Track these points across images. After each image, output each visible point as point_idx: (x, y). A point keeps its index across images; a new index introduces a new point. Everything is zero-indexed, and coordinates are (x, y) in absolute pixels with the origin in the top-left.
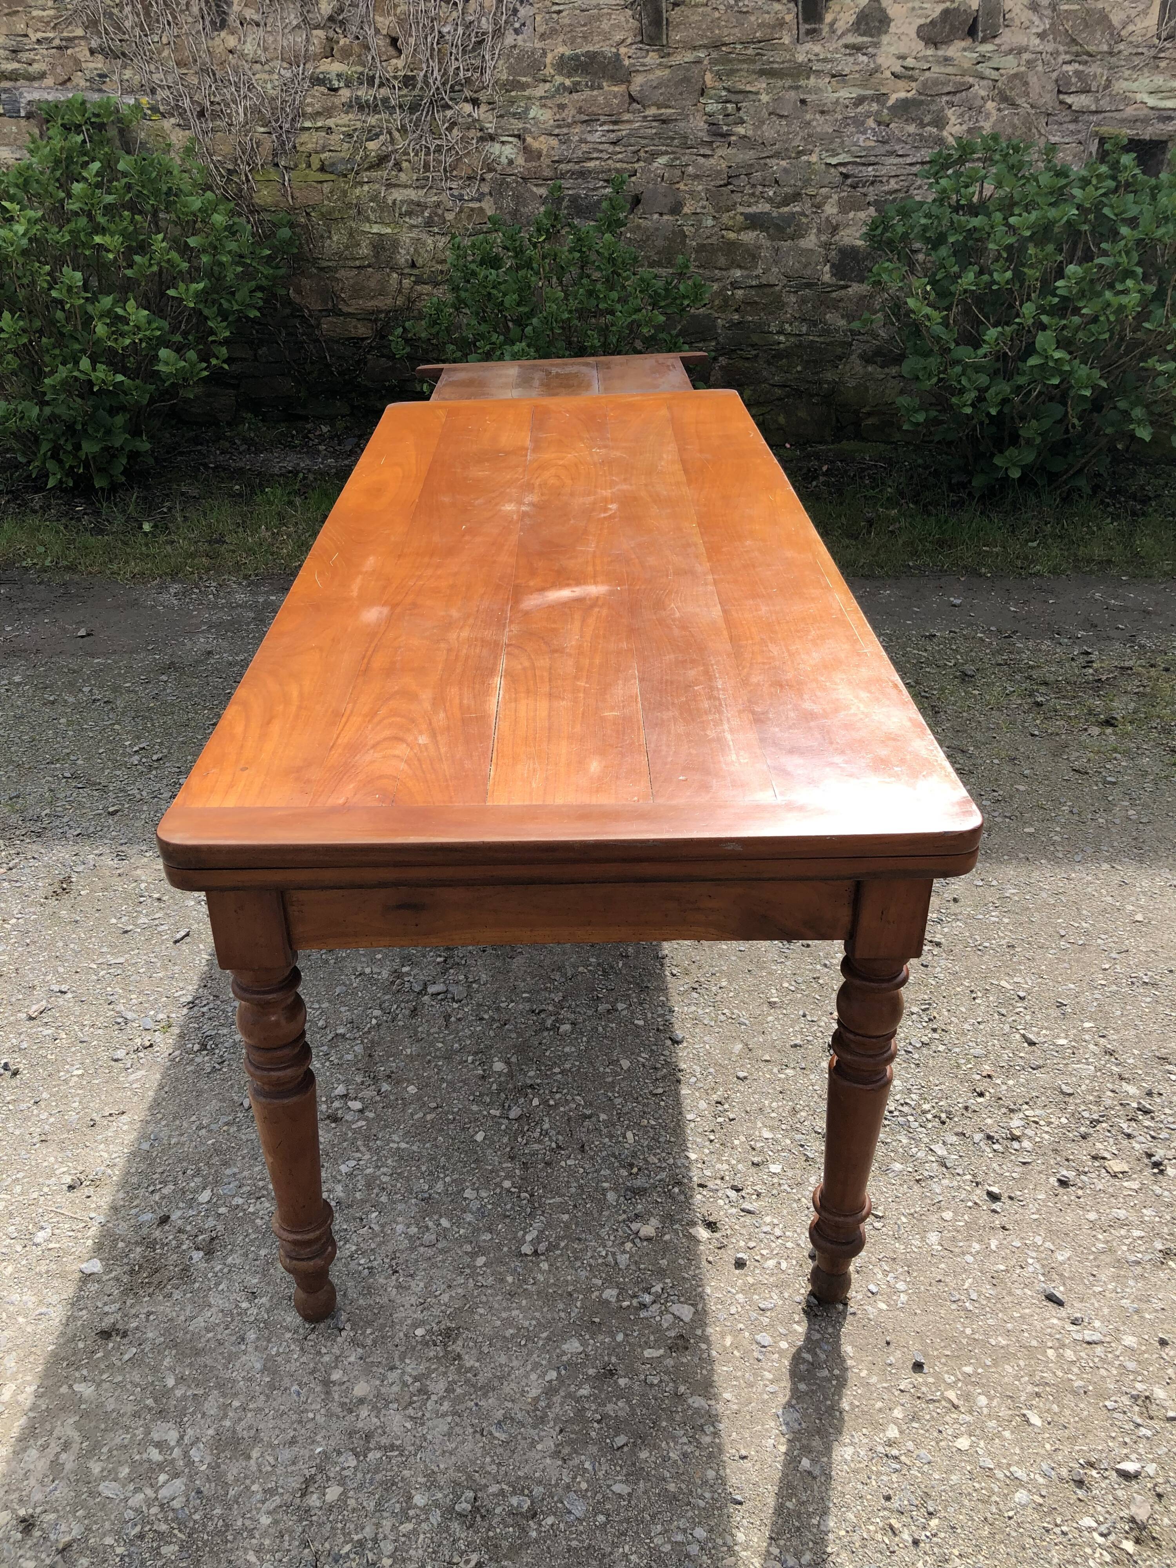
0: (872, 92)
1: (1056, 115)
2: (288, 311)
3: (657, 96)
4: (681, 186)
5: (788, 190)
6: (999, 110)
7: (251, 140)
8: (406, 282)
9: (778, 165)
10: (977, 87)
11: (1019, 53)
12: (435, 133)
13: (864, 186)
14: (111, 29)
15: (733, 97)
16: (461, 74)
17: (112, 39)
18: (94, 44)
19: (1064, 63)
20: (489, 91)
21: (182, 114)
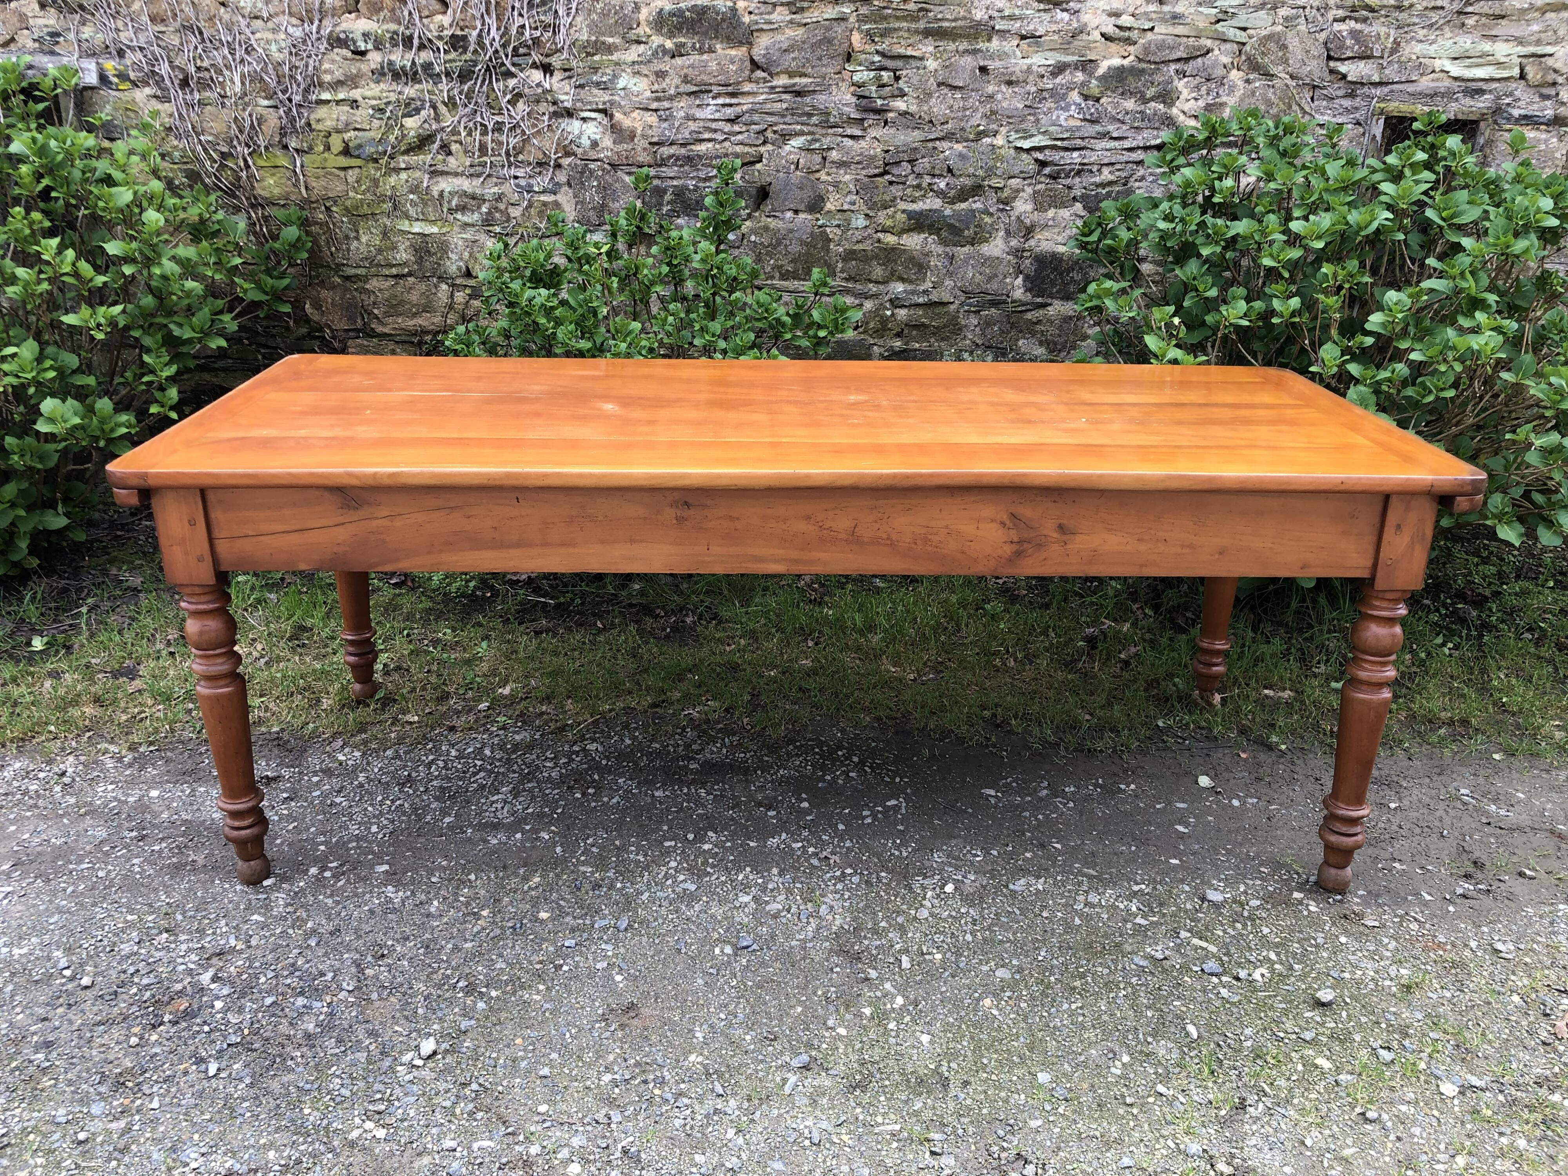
0: (1076, 58)
1: (1324, 87)
2: (304, 330)
3: (789, 61)
4: (823, 176)
5: (968, 182)
6: (1248, 81)
7: (251, 115)
8: (460, 297)
9: (952, 150)
10: (1216, 52)
11: (1275, 8)
12: (493, 106)
13: (1067, 177)
15: (890, 64)
16: (527, 34)
19: (1335, 20)
20: (565, 55)
21: (160, 82)
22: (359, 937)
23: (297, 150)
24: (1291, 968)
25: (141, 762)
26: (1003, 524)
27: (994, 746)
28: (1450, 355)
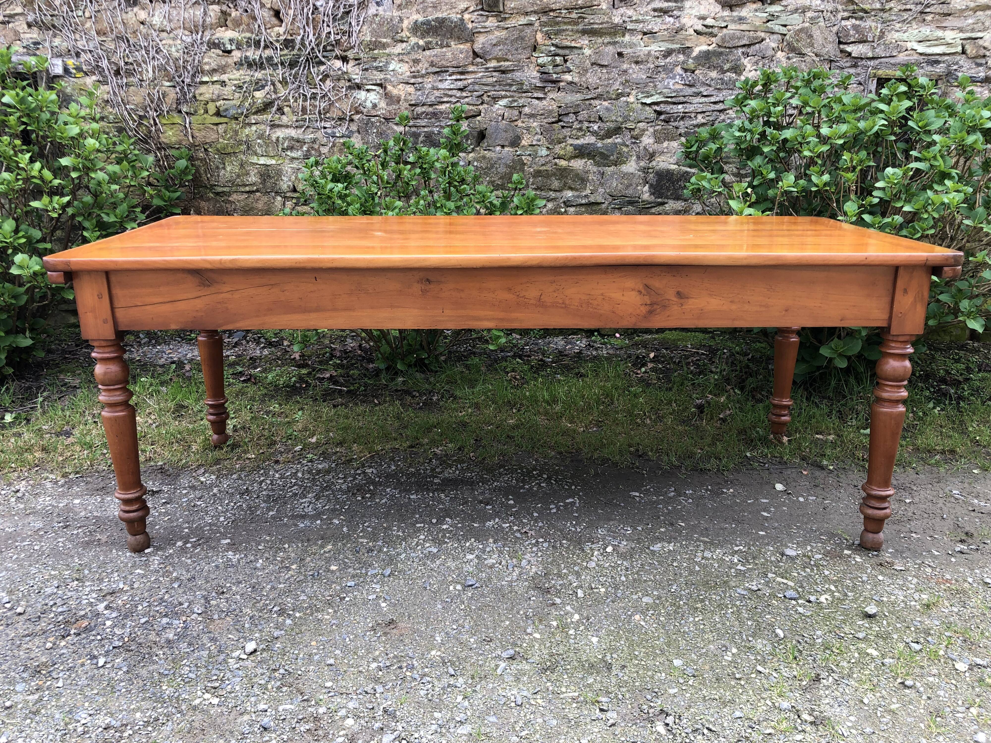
0: (678, 46)
1: (837, 61)
3: (497, 51)
4: (520, 123)
5: (612, 125)
6: (788, 58)
7: (158, 92)
8: (289, 204)
9: (601, 106)
10: (768, 40)
11: (804, 12)
12: (311, 83)
13: (675, 121)
14: (43, 7)
15: (560, 52)
16: (332, 37)
17: (45, 15)
18: (30, 18)
19: (843, 19)
20: (356, 50)
21: (101, 72)
22: (207, 582)
23: (187, 113)
24: (846, 595)
25: (69, 484)
26: (640, 292)
27: (638, 468)
28: (930, 208)
